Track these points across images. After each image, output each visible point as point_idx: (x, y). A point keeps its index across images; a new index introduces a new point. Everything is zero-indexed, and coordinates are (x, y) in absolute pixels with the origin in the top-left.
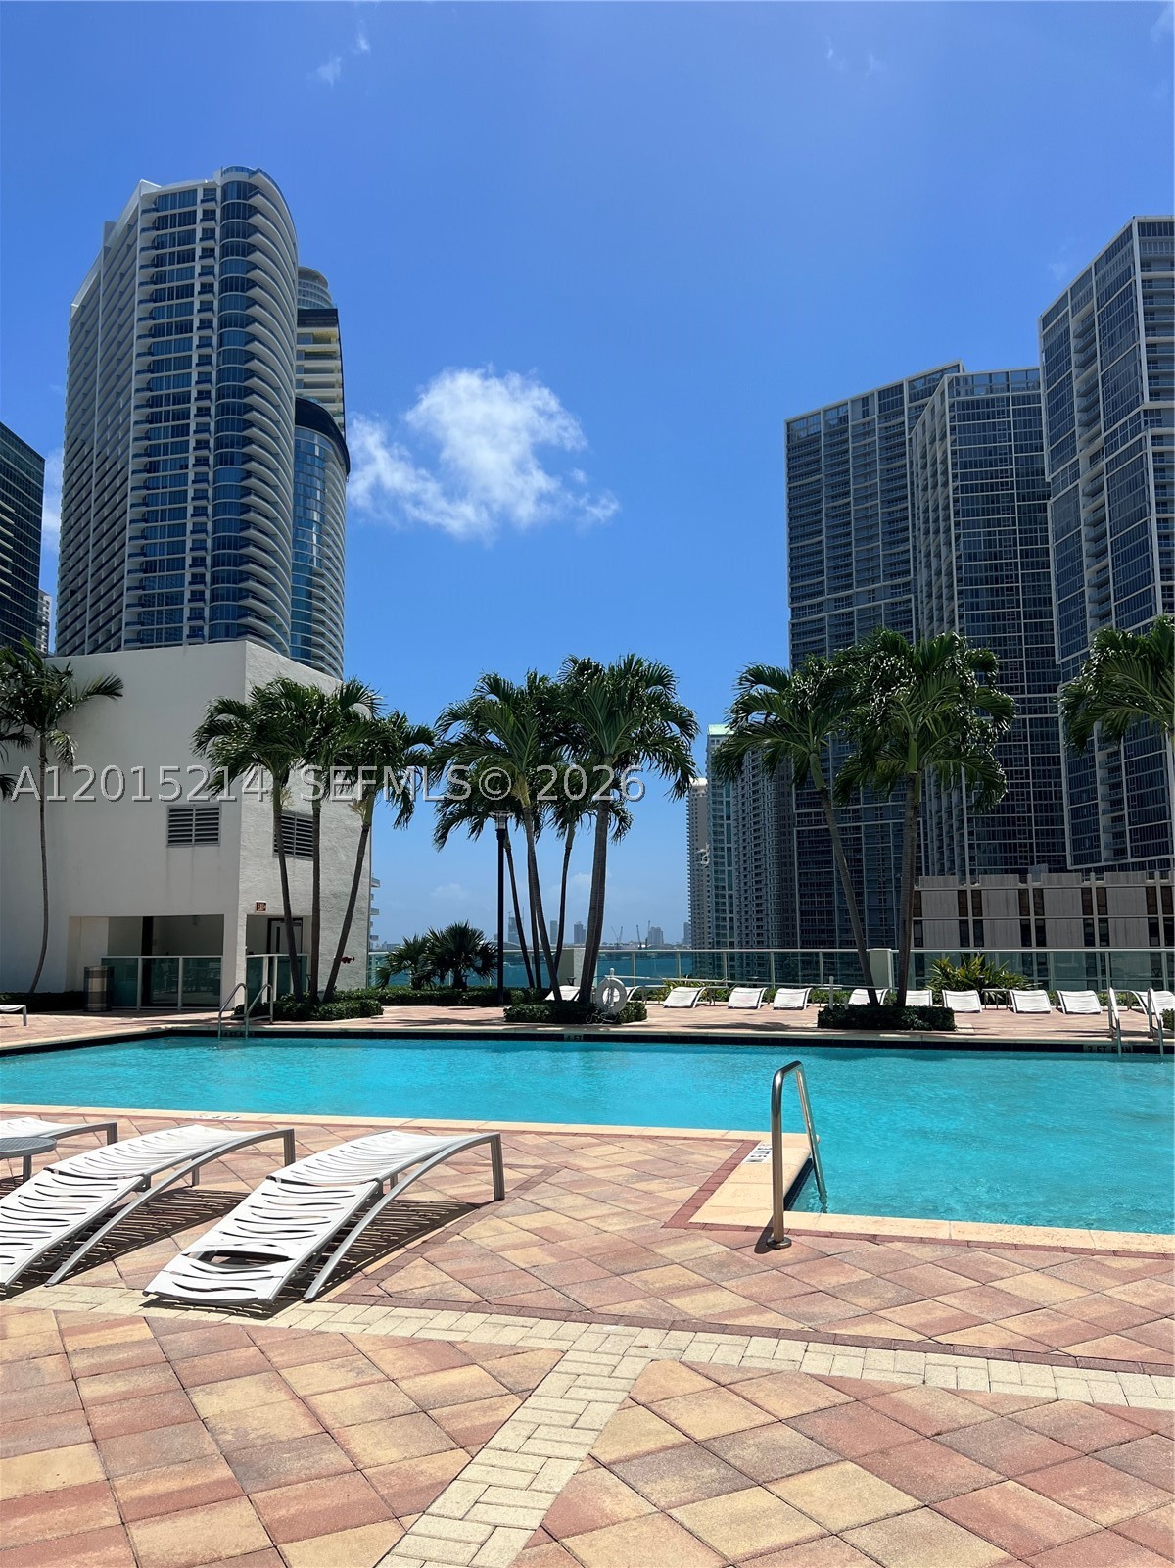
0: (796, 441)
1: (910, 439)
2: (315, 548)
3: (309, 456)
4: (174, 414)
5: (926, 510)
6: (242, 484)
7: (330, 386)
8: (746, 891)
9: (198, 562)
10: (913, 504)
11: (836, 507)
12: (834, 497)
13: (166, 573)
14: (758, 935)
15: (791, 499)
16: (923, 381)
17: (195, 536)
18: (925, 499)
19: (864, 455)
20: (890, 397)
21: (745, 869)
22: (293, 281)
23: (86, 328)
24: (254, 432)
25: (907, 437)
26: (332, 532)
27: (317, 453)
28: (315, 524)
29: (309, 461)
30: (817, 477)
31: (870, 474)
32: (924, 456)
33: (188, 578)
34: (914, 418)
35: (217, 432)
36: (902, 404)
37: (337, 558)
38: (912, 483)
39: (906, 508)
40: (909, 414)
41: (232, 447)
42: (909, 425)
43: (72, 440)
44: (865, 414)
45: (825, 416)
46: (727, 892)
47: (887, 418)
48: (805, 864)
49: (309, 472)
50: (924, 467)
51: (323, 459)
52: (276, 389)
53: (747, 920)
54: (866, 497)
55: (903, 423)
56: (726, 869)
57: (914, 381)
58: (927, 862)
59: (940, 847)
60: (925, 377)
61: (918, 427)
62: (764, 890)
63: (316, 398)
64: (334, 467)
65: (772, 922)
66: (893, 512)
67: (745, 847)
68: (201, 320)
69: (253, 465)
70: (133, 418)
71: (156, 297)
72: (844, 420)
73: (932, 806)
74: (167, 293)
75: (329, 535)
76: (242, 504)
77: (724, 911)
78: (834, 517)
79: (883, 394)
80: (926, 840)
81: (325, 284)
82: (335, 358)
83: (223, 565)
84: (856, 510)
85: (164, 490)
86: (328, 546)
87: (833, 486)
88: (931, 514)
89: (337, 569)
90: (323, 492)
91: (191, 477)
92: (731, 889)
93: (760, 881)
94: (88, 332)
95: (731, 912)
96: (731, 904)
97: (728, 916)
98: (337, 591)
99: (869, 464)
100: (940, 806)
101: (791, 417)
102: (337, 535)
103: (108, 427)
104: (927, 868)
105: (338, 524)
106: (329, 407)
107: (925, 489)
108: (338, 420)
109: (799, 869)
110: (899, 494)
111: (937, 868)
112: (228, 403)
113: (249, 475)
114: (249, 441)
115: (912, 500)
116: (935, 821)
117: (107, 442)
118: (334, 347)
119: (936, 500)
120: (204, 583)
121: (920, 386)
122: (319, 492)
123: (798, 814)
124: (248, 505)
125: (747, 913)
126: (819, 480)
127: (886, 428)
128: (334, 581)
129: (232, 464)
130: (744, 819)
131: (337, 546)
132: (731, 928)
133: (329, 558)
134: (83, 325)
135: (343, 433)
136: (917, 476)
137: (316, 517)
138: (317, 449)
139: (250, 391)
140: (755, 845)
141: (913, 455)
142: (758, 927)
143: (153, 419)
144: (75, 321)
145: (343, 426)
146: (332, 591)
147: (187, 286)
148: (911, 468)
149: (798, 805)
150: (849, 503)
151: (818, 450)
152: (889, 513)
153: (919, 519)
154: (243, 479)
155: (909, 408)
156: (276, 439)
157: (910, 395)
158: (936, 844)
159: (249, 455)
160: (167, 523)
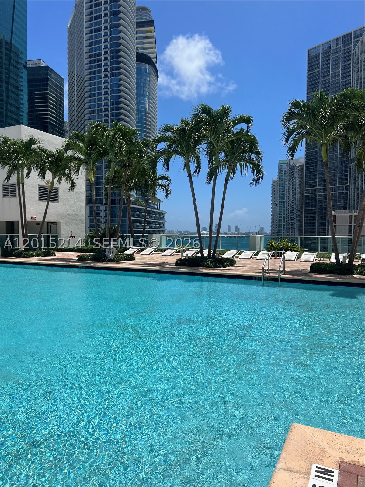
0: (311, 57)
1: (353, 53)
2: (147, 104)
3: (145, 73)
4: (97, 60)
5: (357, 80)
6: (119, 83)
7: (152, 48)
8: (288, 215)
9: (106, 110)
10: (353, 78)
11: (324, 80)
12: (324, 77)
13: (97, 114)
14: (292, 230)
15: (308, 78)
16: (359, 31)
17: (105, 101)
18: (357, 76)
19: (336, 60)
20: (347, 38)
21: (288, 208)
22: (134, 10)
23: (72, 33)
24: (122, 65)
25: (352, 52)
27: (147, 72)
28: (147, 96)
29: (145, 75)
30: (318, 70)
31: (337, 68)
32: (358, 59)
33: (103, 115)
34: (355, 45)
35: (111, 65)
36: (351, 40)
37: (154, 107)
38: (353, 70)
39: (350, 79)
40: (353, 44)
41: (115, 70)
42: (353, 48)
43: (69, 72)
44: (337, 45)
45: (322, 46)
46: (283, 216)
47: (345, 46)
48: (307, 206)
49: (145, 79)
50: (358, 64)
51: (149, 74)
52: (129, 50)
53: (288, 225)
54: (335, 76)
55: (351, 47)
56: (283, 208)
57: (356, 31)
58: (349, 206)
59: (354, 201)
60: (360, 29)
61: (356, 49)
62: (294, 215)
63: (147, 53)
64: (153, 76)
65: (296, 226)
66: (345, 81)
67: (289, 201)
68: (104, 26)
69: (122, 76)
70: (85, 63)
71: (90, 20)
72: (329, 48)
73: (352, 186)
74: (94, 18)
75: (151, 100)
76: (119, 90)
77: (282, 222)
78: (323, 84)
79: (344, 37)
80: (349, 198)
81: (150, 12)
82: (153, 38)
83: (114, 111)
84: (331, 81)
85: (95, 86)
86: (151, 103)
87: (324, 73)
88: (359, 82)
89: (154, 111)
90: (149, 85)
91: (103, 81)
92: (284, 215)
93: (293, 212)
94: (72, 34)
95: (284, 222)
96: (284, 220)
97: (283, 224)
98: (154, 118)
99: (337, 64)
100: (355, 186)
101: (309, 48)
102: (154, 99)
103: (79, 66)
104: (349, 208)
105: (154, 96)
106: (151, 56)
107: (358, 72)
108: (154, 60)
109: (305, 208)
110: (348, 74)
111: (352, 208)
112: (114, 55)
113: (121, 80)
114: (120, 68)
115: (353, 76)
116: (353, 192)
117: (79, 71)
118: (153, 34)
119: (361, 76)
120: (108, 117)
121: (358, 33)
122: (148, 85)
123: (306, 190)
124: (121, 90)
125: (288, 223)
126: (319, 71)
127: (345, 50)
128: (154, 116)
129: (115, 76)
130: (289, 192)
131: (154, 103)
132: (284, 228)
133: (152, 107)
134: (71, 32)
135: (156, 65)
136: (355, 67)
137: (148, 94)
138: (147, 70)
139: (120, 51)
140: (292, 200)
141: (354, 59)
142: (292, 227)
143: (91, 62)
144: (69, 31)
145: (156, 62)
147: (100, 15)
148: (353, 64)
149: (305, 187)
150: (329, 79)
151: (319, 60)
152: (344, 81)
153: (355, 83)
154: (119, 81)
155: (354, 42)
156: (129, 67)
157: (354, 37)
158: (353, 200)
159: (120, 73)
160: (97, 97)
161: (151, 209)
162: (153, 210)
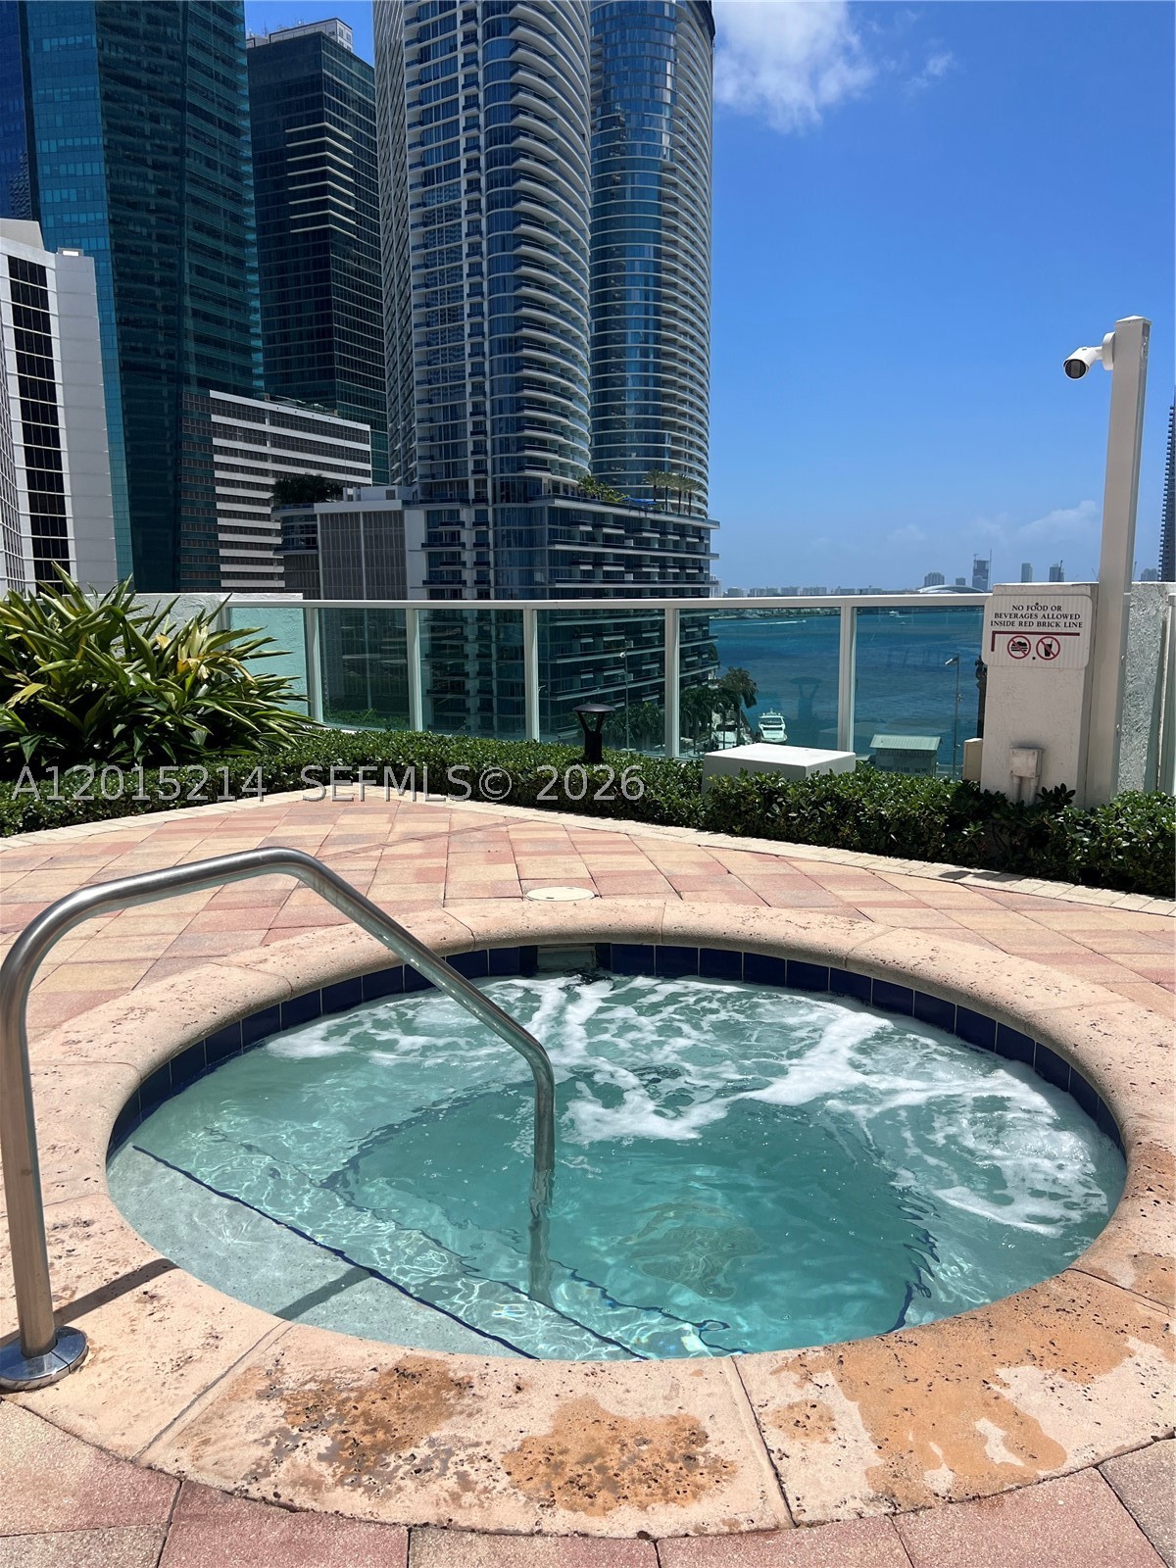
2: (664, 136)
3: (657, 20)
6: (511, 58)
9: (473, 165)
13: (444, 184)
17: (468, 133)
26: (687, 114)
27: (667, 14)
28: (664, 107)
29: (657, 26)
33: (464, 186)
37: (694, 146)
41: (499, 12)
49: (658, 41)
51: (676, 21)
64: (689, 28)
69: (521, 32)
75: (682, 117)
83: (496, 165)
85: (437, 81)
86: (682, 132)
89: (694, 160)
90: (674, 64)
91: (461, 60)
98: (694, 188)
113: (517, 44)
122: (668, 64)
124: (518, 85)
128: (691, 178)
129: (500, 34)
131: (694, 131)
133: (683, 147)
137: (668, 99)
138: (666, 7)
146: (688, 188)
154: (512, 52)
160: (442, 122)
161: (643, 515)
162: (650, 516)
